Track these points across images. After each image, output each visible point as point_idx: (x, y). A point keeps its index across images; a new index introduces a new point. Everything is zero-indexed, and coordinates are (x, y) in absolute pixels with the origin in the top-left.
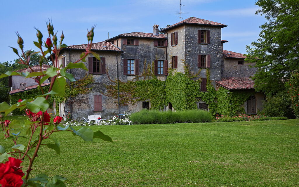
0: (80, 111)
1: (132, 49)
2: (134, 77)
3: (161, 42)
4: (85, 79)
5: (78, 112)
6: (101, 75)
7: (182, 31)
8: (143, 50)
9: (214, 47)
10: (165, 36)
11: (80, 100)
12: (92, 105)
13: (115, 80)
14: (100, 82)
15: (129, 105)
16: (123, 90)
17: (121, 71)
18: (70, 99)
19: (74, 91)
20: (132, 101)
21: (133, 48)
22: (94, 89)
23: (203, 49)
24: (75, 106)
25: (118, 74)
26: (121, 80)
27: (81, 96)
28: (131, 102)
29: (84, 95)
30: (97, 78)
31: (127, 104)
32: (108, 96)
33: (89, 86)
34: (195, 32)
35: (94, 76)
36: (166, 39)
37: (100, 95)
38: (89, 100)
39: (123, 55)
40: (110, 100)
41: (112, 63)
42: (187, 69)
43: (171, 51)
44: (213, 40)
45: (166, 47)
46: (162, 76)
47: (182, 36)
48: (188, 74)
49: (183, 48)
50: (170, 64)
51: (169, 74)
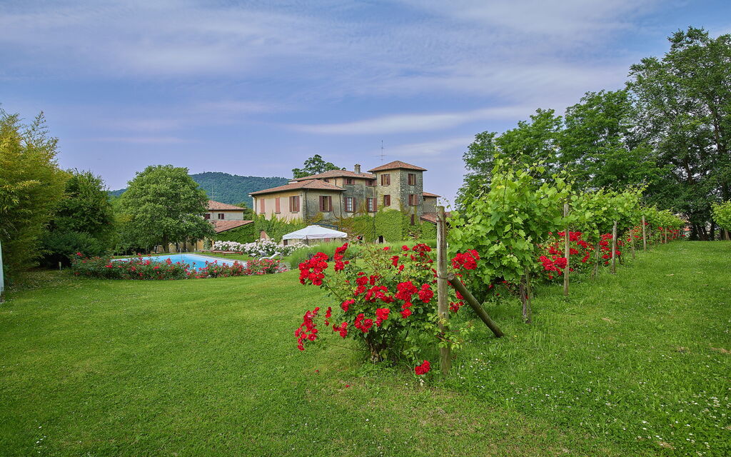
2: (352, 214)
3: (371, 181)
4: (317, 216)
6: (329, 212)
7: (395, 175)
8: (358, 189)
9: (418, 187)
10: (374, 176)
14: (328, 219)
17: (343, 207)
21: (351, 187)
23: (412, 189)
25: (341, 211)
26: (343, 217)
30: (326, 215)
34: (406, 174)
35: (323, 212)
36: (375, 179)
39: (344, 194)
41: (336, 200)
42: (402, 206)
43: (382, 190)
44: (418, 182)
45: (374, 186)
46: (371, 212)
47: (395, 178)
48: (402, 211)
49: (397, 188)
50: (380, 202)
51: (379, 211)
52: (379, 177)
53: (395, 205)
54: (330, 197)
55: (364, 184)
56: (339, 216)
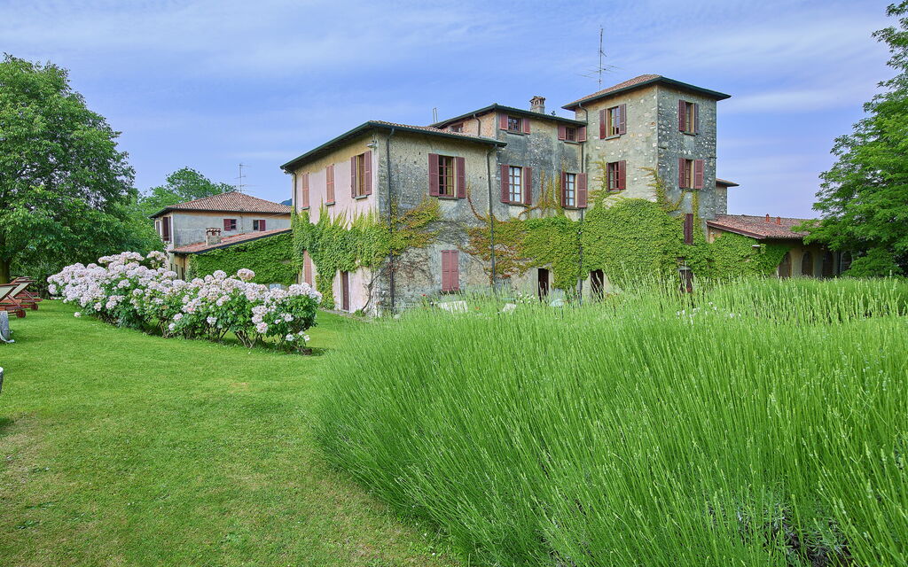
0: (411, 293)
1: (518, 141)
2: (522, 209)
3: (572, 129)
4: (422, 209)
5: (408, 294)
6: (456, 200)
7: (642, 101)
8: (538, 148)
9: (704, 142)
10: (580, 116)
11: (412, 263)
12: (438, 277)
13: (484, 216)
14: (454, 219)
15: (513, 277)
16: (502, 241)
17: (497, 192)
18: (388, 260)
19: (399, 239)
20: (519, 267)
21: (520, 140)
22: (441, 236)
23: (688, 146)
24: (401, 279)
25: (490, 200)
26: (497, 215)
27: (413, 252)
28: (515, 269)
29: (420, 251)
30: (447, 207)
31: (509, 273)
32: (472, 255)
33: (429, 227)
34: (674, 101)
35: (441, 202)
36: (583, 125)
37: (454, 252)
38: (430, 264)
39: (499, 156)
40: (476, 265)
41: (477, 169)
42: (661, 189)
43: (600, 150)
44: (703, 128)
45: (581, 143)
46: (572, 209)
47: (643, 113)
48: (662, 202)
49: (648, 140)
50: (596, 181)
51: (591, 206)
52: (594, 117)
53: (640, 187)
54: (461, 161)
55: (553, 134)
56: (485, 214)
